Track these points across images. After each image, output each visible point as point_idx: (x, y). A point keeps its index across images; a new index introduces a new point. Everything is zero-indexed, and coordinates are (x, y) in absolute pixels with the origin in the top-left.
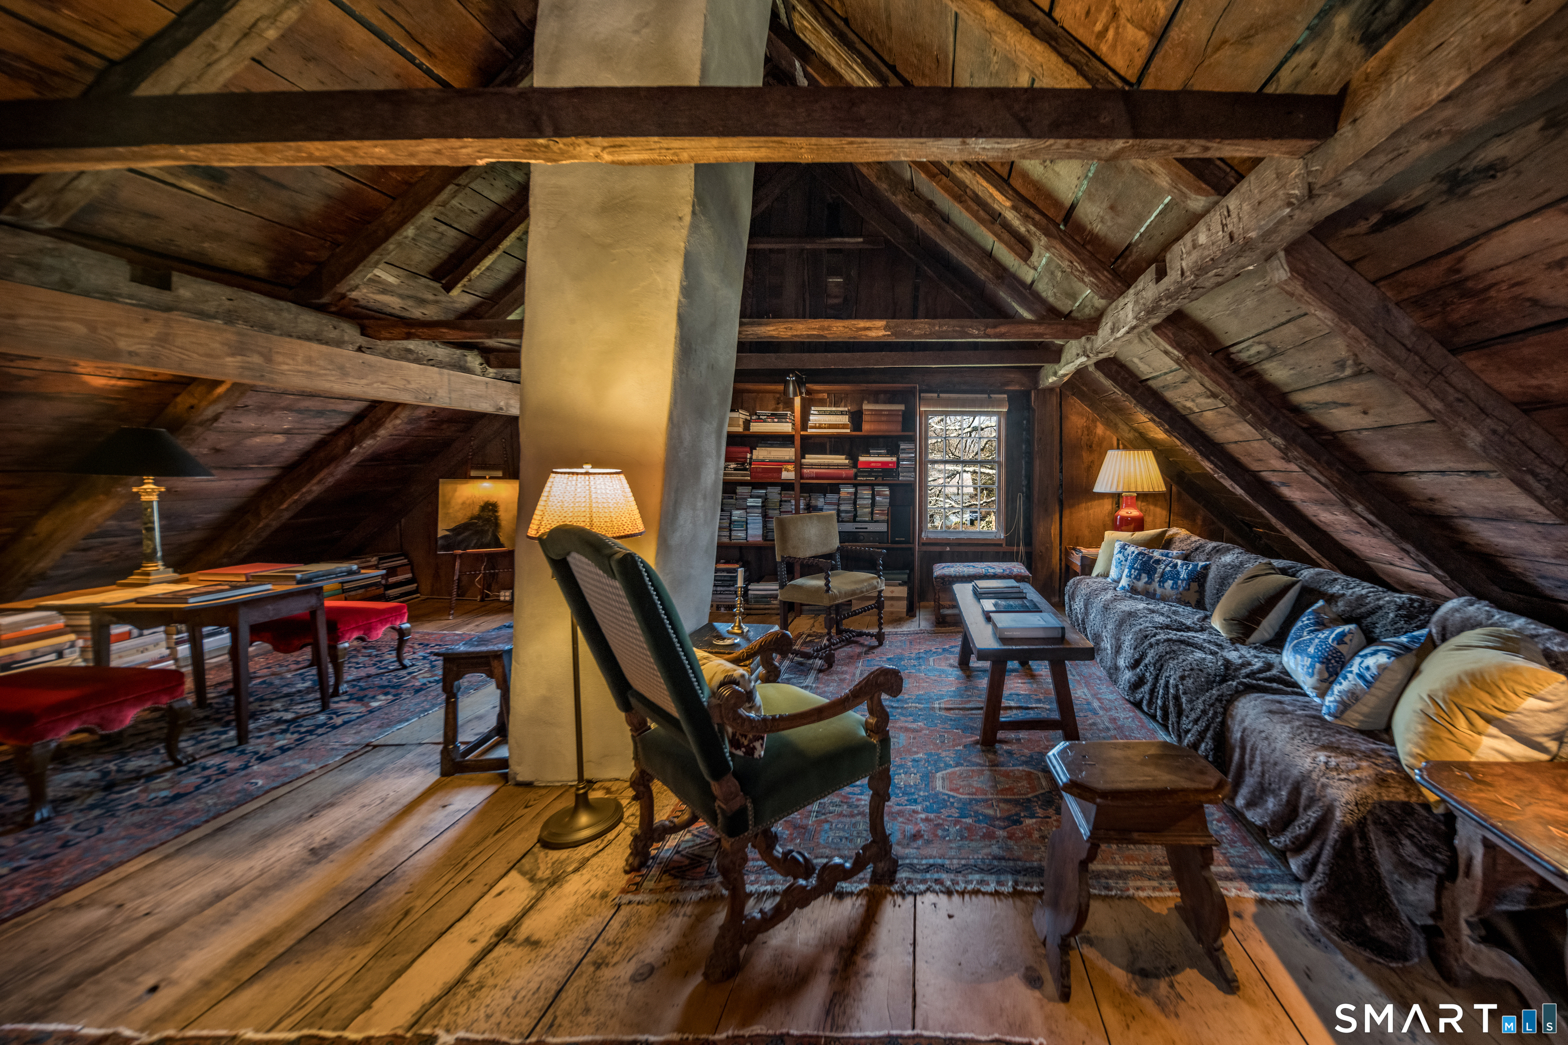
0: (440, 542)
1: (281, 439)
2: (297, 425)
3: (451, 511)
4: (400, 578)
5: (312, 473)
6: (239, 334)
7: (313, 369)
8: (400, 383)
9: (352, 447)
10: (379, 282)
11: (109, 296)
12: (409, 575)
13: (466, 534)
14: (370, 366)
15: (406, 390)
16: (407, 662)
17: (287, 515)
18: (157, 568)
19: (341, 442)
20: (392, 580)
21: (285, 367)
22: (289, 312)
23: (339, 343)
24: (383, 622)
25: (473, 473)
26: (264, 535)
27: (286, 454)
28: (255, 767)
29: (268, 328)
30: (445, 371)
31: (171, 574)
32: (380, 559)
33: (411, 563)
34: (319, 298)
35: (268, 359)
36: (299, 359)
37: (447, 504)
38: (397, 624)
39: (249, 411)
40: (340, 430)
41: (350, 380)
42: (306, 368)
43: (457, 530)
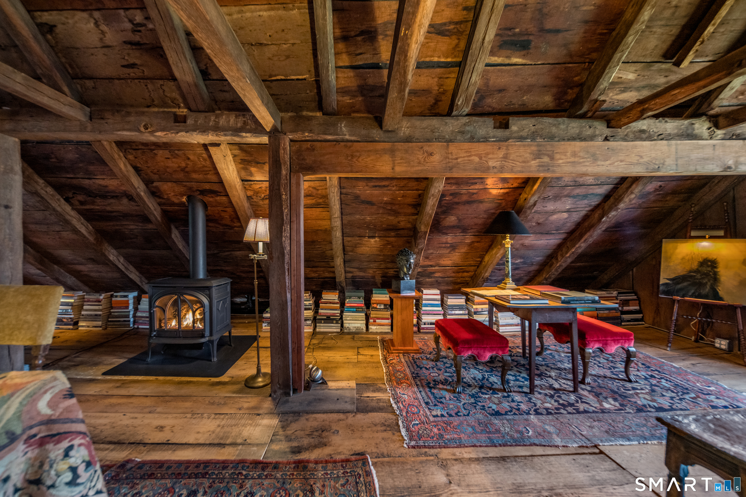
0: (661, 288)
1: (565, 215)
2: (573, 206)
3: (672, 264)
4: (631, 308)
5: (581, 236)
6: (538, 146)
7: (576, 159)
8: (634, 159)
9: (603, 217)
10: (621, 83)
11: (485, 140)
12: (637, 308)
13: (685, 284)
14: (613, 150)
15: (639, 164)
16: (632, 378)
17: (569, 260)
18: (509, 281)
19: (597, 215)
20: (626, 308)
21: (561, 161)
22: (563, 123)
23: (592, 138)
24: (616, 341)
25: (693, 234)
26: (560, 270)
27: (569, 225)
28: (532, 417)
29: (552, 138)
30: (673, 142)
31: (514, 286)
32: (619, 293)
33: (639, 299)
34: (580, 109)
35: (552, 158)
36: (568, 154)
37: (668, 258)
38: (626, 345)
39: (550, 199)
40: (597, 207)
41: (599, 163)
42: (572, 159)
43: (677, 280)
